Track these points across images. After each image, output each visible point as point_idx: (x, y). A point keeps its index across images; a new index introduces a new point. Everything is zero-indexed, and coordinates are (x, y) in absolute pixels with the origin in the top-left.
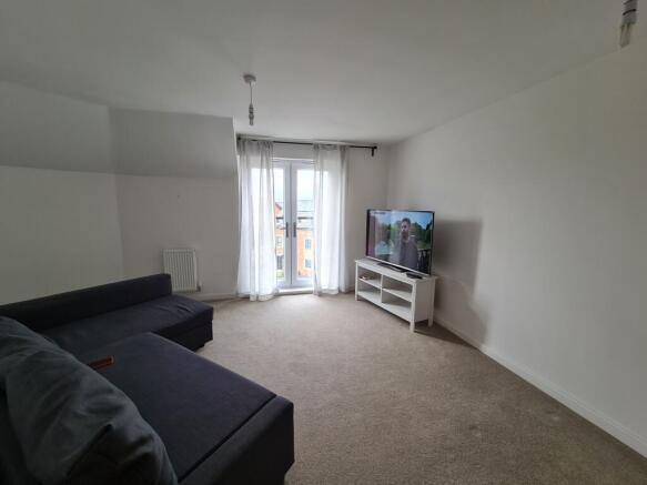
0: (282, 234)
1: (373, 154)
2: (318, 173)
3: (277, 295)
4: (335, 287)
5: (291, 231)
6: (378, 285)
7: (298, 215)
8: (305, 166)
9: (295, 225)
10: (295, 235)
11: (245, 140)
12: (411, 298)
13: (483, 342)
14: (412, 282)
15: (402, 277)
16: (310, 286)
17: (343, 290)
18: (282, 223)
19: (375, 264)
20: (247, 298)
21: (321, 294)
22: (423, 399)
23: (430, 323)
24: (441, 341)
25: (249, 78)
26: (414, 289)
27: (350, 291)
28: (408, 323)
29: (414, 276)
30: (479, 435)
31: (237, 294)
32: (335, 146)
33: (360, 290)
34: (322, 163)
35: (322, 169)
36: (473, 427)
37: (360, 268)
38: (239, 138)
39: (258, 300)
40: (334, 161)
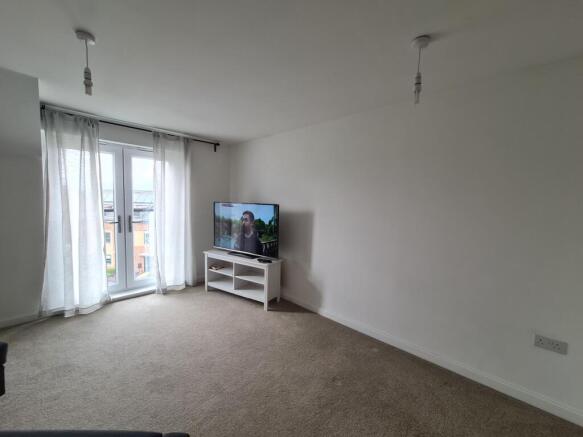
0: (112, 230)
1: (215, 150)
2: (159, 163)
3: (108, 303)
4: (181, 282)
5: (125, 225)
6: (230, 273)
7: (135, 207)
8: (141, 153)
9: (130, 218)
10: (130, 229)
11: (55, 111)
12: (263, 281)
13: (320, 306)
14: (264, 266)
15: (254, 263)
16: (153, 284)
17: (190, 283)
18: (112, 217)
19: (226, 253)
20: (59, 316)
21: (166, 292)
22: (293, 370)
23: (278, 300)
24: (290, 314)
25: (84, 34)
26: (266, 273)
27: (199, 283)
28: (262, 304)
29: (265, 261)
30: (339, 384)
31: (40, 313)
32: (178, 138)
33: (210, 280)
34: (163, 152)
35: (163, 159)
36: (334, 379)
37: (209, 258)
38: (43, 107)
39: (78, 314)
40: (177, 153)
